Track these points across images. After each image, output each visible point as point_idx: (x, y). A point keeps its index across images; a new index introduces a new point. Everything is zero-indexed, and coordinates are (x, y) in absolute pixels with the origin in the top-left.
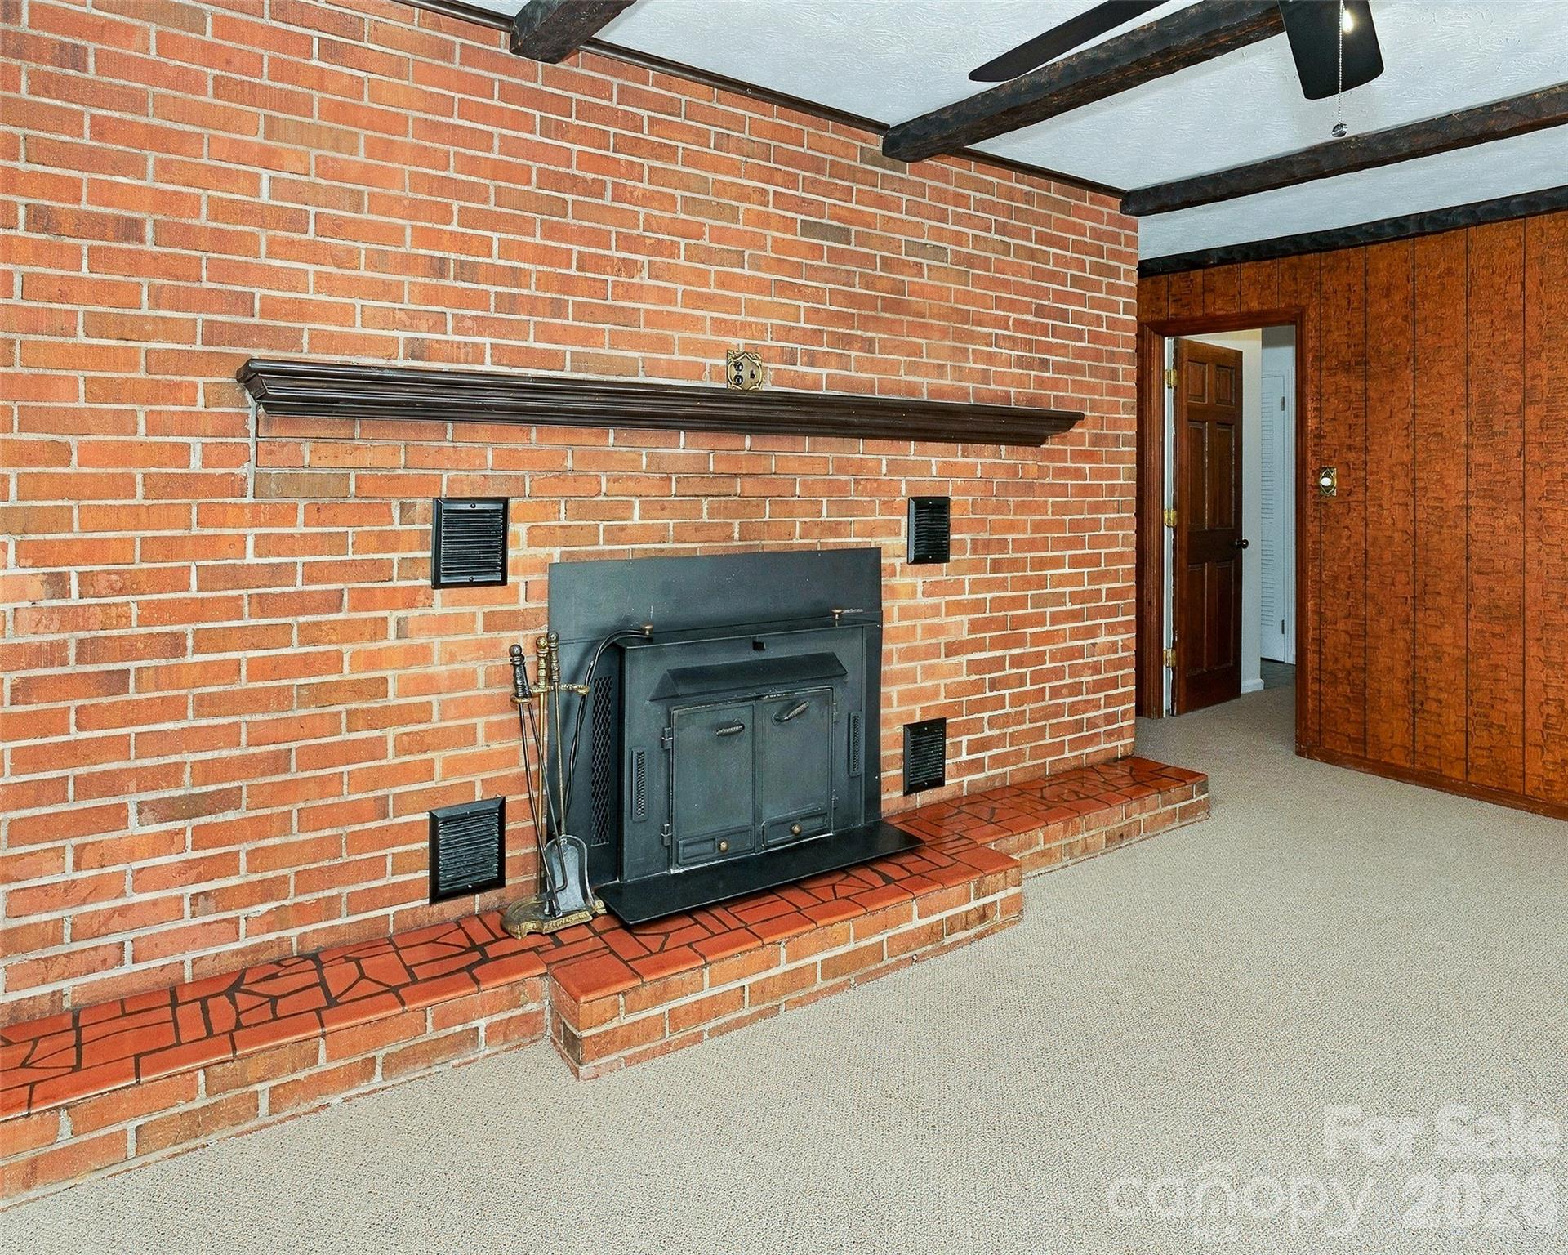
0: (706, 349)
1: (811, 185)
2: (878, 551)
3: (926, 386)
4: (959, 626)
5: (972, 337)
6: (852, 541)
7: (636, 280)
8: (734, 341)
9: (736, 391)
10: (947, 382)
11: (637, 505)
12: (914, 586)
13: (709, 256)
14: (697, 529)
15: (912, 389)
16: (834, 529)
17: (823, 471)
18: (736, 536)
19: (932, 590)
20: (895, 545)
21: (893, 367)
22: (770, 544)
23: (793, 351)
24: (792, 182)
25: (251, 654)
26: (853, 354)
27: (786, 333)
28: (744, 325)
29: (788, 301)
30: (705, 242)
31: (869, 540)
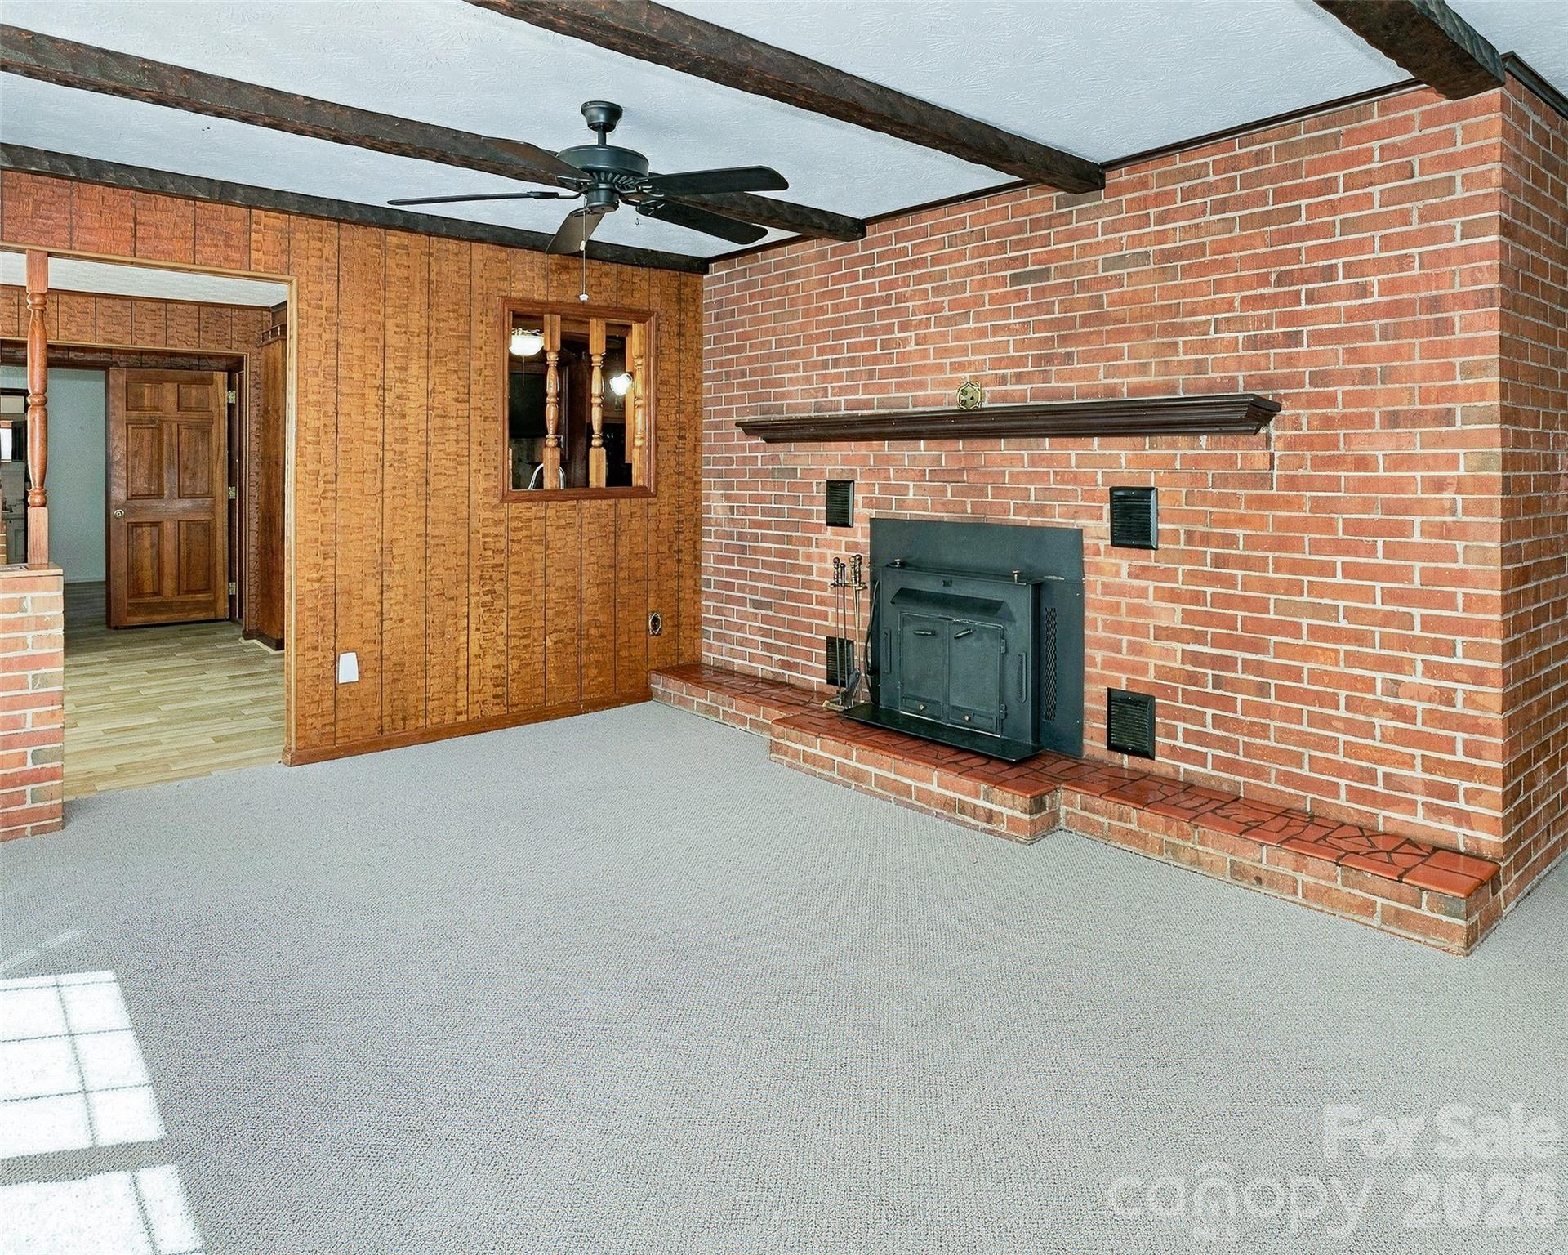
0: (947, 384)
1: (1017, 245)
2: (1080, 532)
3: (1125, 386)
4: (1173, 616)
5: (1182, 330)
6: (1058, 520)
7: (908, 349)
8: (962, 375)
9: (963, 410)
10: (1152, 378)
11: (911, 487)
12: (1119, 566)
13: (949, 320)
14: (944, 504)
15: (1112, 390)
16: (1040, 510)
17: (1021, 465)
18: (969, 511)
19: (1138, 573)
20: (1097, 528)
21: (1093, 374)
22: (992, 518)
23: (1004, 376)
24: (1002, 248)
25: (776, 546)
26: (1053, 368)
27: (997, 363)
28: (970, 363)
29: (1000, 339)
30: (946, 312)
31: (1073, 521)
